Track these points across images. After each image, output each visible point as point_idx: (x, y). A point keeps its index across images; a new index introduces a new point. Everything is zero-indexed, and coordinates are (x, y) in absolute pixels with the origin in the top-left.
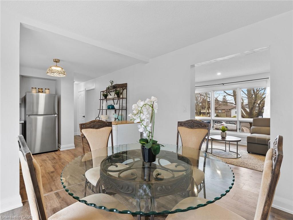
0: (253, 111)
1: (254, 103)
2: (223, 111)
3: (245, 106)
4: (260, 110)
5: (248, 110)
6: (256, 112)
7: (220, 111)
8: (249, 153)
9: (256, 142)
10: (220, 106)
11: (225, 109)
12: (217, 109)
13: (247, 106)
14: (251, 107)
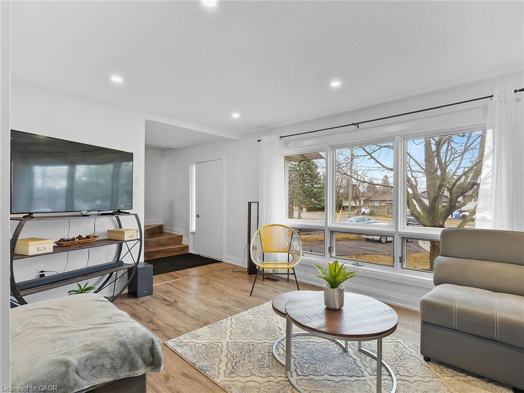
0: (437, 205)
1: (441, 186)
2: (383, 204)
3: (423, 195)
4: (453, 203)
5: (427, 202)
6: (443, 206)
7: (376, 204)
8: (427, 359)
9: (455, 326)
10: (377, 195)
11: (385, 201)
12: (372, 201)
13: (426, 195)
14: (433, 195)
